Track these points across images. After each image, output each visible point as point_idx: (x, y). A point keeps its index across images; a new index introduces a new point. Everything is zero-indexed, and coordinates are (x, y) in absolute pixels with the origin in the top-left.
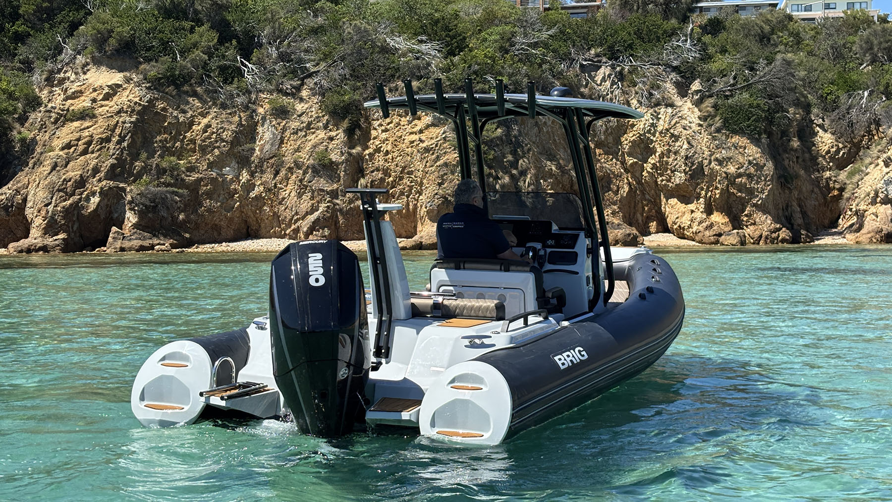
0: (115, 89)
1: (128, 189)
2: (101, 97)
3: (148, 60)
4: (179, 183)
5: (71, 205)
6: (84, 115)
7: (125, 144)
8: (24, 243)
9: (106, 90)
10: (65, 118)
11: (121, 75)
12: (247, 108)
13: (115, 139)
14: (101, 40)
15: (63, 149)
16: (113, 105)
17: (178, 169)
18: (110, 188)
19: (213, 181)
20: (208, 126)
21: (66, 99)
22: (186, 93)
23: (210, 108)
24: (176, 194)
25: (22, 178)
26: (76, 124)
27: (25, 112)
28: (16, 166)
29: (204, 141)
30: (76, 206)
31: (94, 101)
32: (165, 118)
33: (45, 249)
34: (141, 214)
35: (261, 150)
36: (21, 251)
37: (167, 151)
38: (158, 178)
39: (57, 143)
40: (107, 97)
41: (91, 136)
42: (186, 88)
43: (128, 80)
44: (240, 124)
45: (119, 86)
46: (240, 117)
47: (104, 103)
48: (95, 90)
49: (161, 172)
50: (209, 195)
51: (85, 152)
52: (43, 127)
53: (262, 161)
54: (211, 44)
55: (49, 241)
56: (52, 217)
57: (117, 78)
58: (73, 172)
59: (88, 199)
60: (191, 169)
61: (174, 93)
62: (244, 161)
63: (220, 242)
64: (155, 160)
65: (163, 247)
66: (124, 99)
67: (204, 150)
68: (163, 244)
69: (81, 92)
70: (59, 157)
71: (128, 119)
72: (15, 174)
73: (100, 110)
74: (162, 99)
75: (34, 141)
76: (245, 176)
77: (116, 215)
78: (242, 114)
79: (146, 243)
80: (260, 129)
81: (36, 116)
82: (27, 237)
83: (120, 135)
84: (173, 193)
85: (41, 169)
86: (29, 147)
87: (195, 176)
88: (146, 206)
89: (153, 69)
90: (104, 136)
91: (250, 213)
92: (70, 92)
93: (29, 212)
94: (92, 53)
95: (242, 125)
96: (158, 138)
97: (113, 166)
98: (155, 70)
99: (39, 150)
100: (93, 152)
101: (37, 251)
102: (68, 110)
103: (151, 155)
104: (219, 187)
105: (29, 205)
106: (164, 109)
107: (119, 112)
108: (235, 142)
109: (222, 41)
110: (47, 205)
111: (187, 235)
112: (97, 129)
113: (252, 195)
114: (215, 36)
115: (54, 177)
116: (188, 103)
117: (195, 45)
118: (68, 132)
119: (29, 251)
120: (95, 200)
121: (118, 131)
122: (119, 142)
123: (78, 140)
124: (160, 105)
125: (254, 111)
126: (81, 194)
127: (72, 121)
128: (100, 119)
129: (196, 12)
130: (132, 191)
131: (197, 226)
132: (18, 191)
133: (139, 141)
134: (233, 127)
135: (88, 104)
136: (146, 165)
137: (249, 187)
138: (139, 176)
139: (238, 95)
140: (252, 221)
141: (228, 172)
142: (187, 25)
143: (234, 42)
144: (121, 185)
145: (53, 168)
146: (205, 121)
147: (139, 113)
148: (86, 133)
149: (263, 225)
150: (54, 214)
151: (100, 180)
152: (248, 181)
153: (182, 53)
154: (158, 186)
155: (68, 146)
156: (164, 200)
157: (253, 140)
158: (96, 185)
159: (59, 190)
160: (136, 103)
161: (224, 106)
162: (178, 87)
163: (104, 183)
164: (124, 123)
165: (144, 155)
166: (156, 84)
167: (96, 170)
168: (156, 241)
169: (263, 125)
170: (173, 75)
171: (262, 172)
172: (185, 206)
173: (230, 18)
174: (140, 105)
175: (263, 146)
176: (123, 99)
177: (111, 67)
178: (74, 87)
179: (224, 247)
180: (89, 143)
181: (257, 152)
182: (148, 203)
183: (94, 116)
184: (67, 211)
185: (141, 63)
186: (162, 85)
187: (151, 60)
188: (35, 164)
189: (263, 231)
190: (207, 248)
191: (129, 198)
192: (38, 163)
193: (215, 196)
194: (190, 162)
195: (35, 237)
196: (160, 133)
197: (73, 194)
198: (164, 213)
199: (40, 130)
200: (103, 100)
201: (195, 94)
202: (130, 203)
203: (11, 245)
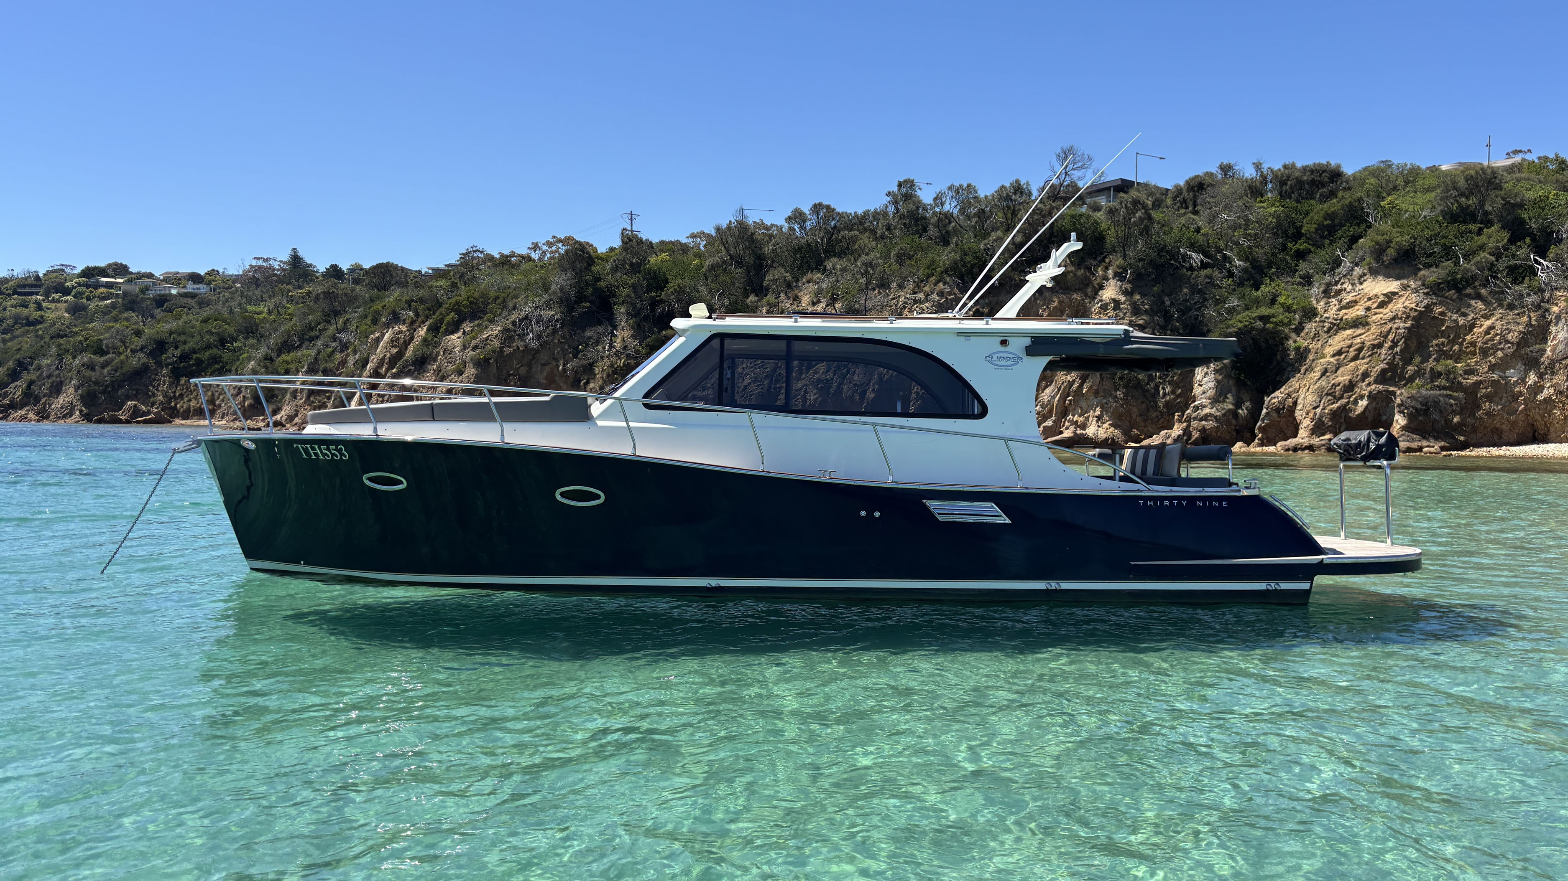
0: (1390, 297)
1: (1398, 392)
2: (1375, 305)
3: (1427, 266)
4: (1456, 386)
5: (1339, 408)
6: (1357, 323)
7: (1398, 349)
8: (1292, 442)
9: (1382, 298)
10: (1338, 326)
11: (1398, 283)
12: (1538, 307)
13: (1387, 345)
14: (1379, 251)
15: (1334, 356)
16: (1386, 313)
17: (1454, 372)
18: (1379, 392)
19: (1494, 383)
20: (1492, 328)
21: (1339, 310)
22: (1469, 296)
23: (1495, 309)
24: (1450, 397)
25: (1294, 383)
26: (1349, 332)
27: (1300, 323)
28: (1289, 372)
29: (1486, 343)
30: (1344, 409)
31: (1368, 309)
32: (1443, 322)
33: (1311, 448)
34: (1411, 417)
35: (1553, 350)
36: (1288, 450)
37: (1443, 354)
38: (1432, 382)
39: (1329, 351)
40: (1382, 305)
41: (1363, 343)
42: (1469, 291)
43: (1405, 287)
44: (1529, 324)
45: (1394, 293)
46: (1529, 317)
47: (1378, 310)
48: (1370, 299)
49: (1435, 375)
50: (1489, 398)
51: (1356, 358)
52: (1316, 336)
53: (1552, 363)
54: (1500, 245)
55: (1316, 441)
56: (1320, 419)
57: (1393, 286)
58: (1342, 377)
59: (1355, 402)
60: (1470, 372)
61: (1455, 297)
62: (1532, 363)
63: (1499, 445)
64: (1431, 363)
65: (1432, 450)
66: (1400, 306)
67: (1485, 353)
68: (1431, 447)
69: (1356, 302)
70: (1329, 363)
71: (1402, 325)
72: (1288, 379)
73: (1374, 317)
74: (1441, 303)
75: (1307, 350)
76: (1532, 378)
77: (1384, 418)
78: (1532, 314)
79: (1414, 445)
80: (1553, 329)
81: (1310, 327)
82: (1296, 436)
83: (1392, 341)
84: (1447, 396)
85: (1312, 375)
86: (1302, 354)
87: (1473, 379)
88: (1416, 409)
89: (1432, 275)
90: (1376, 342)
91: (1538, 417)
92: (1344, 302)
93: (1299, 414)
94: (1369, 264)
95: (1532, 326)
96: (1435, 342)
97: (1383, 371)
98: (1435, 275)
99: (1311, 357)
100: (1363, 358)
101: (1303, 449)
102: (1341, 319)
103: (1425, 360)
104: (1501, 390)
105: (1299, 407)
106: (1442, 314)
107: (1393, 319)
108: (1523, 342)
109: (1512, 241)
110: (1315, 408)
111: (1462, 438)
112: (1368, 336)
113: (1540, 397)
114: (1506, 235)
115: (1323, 382)
116: (1469, 306)
117: (1482, 247)
118: (1338, 341)
119: (1295, 449)
120: (1363, 403)
121: (1391, 337)
122: (1391, 348)
123: (1350, 347)
124: (1438, 309)
125: (1547, 310)
126: (1350, 397)
127: (1345, 329)
128: (1373, 328)
129: (1486, 213)
130: (1401, 394)
131: (1474, 430)
132: (1289, 395)
133: (1413, 345)
134: (1521, 328)
135: (1361, 312)
136: (1420, 370)
137: (1537, 389)
138: (1411, 380)
139: (1529, 295)
140: (1539, 425)
141: (1513, 375)
142: (1474, 227)
143: (1528, 240)
144: (1391, 389)
145: (1323, 374)
146: (1488, 323)
147: (1414, 319)
148: (1358, 340)
149: (1552, 430)
150: (1321, 416)
151: (1369, 384)
152: (1535, 383)
153: (1466, 257)
154: (1431, 389)
155: (1339, 353)
156: (1436, 403)
157: (1545, 340)
158: (1364, 389)
159: (1327, 394)
160: (1411, 309)
161: (1511, 307)
162: (1459, 291)
163: (1373, 387)
164: (1398, 329)
165: (1418, 359)
166: (1435, 289)
167: (1366, 375)
168: (1425, 443)
169: (1556, 324)
170: (1454, 280)
171: (1553, 373)
172: (1462, 409)
173: (1525, 216)
174: (1416, 310)
175: (1556, 346)
176: (1398, 306)
177: (1388, 276)
178: (1349, 298)
179: (1504, 451)
180: (1360, 350)
181: (1549, 353)
182: (1419, 406)
183: (1367, 324)
184: (1334, 414)
185: (1420, 269)
186: (1443, 289)
187: (1431, 266)
188: (1306, 370)
189: (1552, 435)
190: (1483, 451)
191: (1398, 401)
192: (1310, 369)
193: (1496, 399)
194: (1468, 365)
195: (1303, 437)
196: (1437, 337)
197: (1341, 397)
198: (1436, 416)
199: (1313, 339)
200: (1377, 307)
201: (1479, 297)
202: (1399, 406)
203: (1279, 444)
